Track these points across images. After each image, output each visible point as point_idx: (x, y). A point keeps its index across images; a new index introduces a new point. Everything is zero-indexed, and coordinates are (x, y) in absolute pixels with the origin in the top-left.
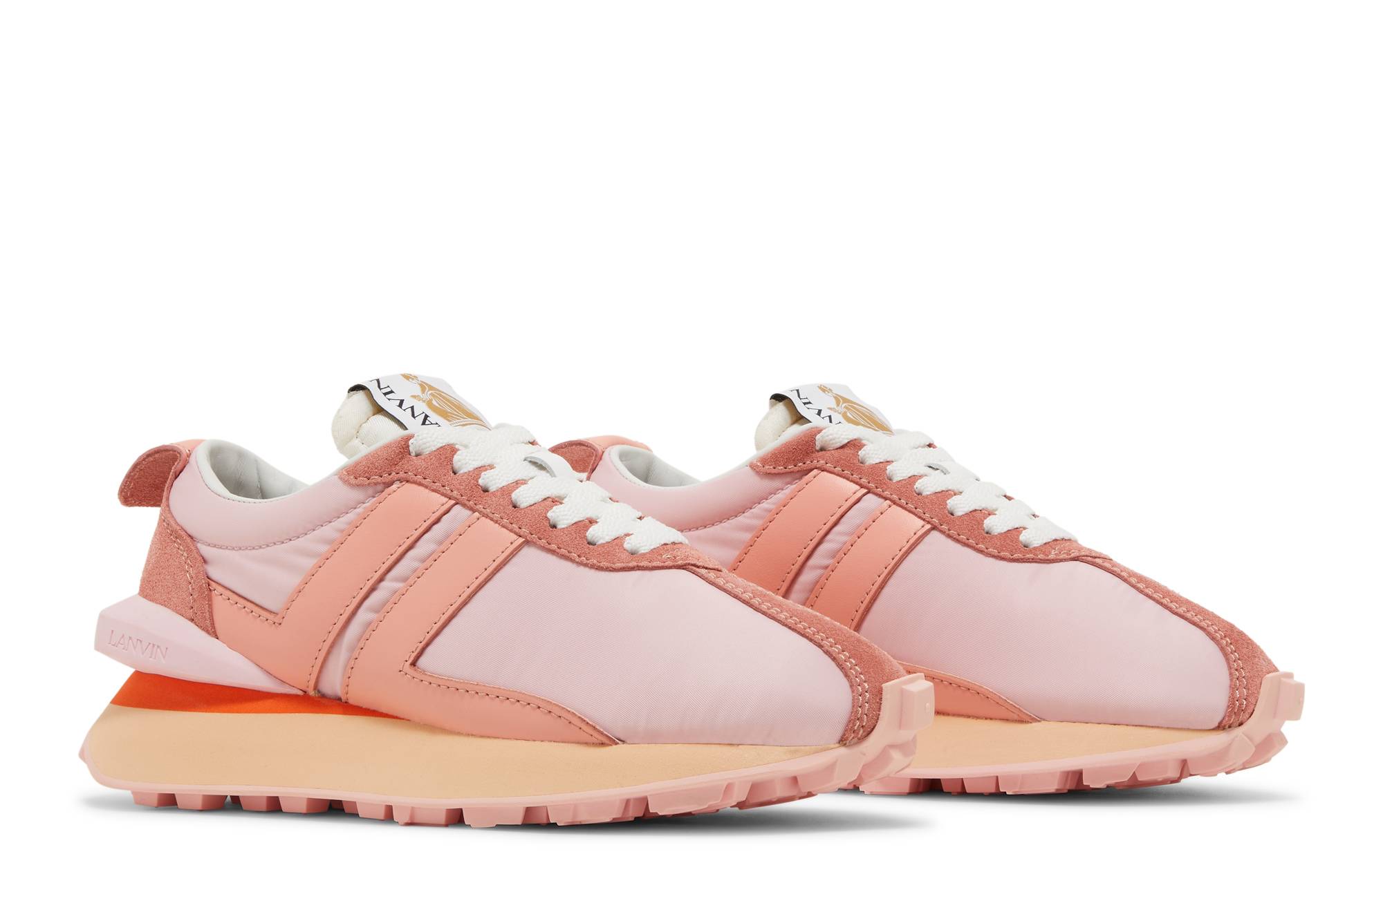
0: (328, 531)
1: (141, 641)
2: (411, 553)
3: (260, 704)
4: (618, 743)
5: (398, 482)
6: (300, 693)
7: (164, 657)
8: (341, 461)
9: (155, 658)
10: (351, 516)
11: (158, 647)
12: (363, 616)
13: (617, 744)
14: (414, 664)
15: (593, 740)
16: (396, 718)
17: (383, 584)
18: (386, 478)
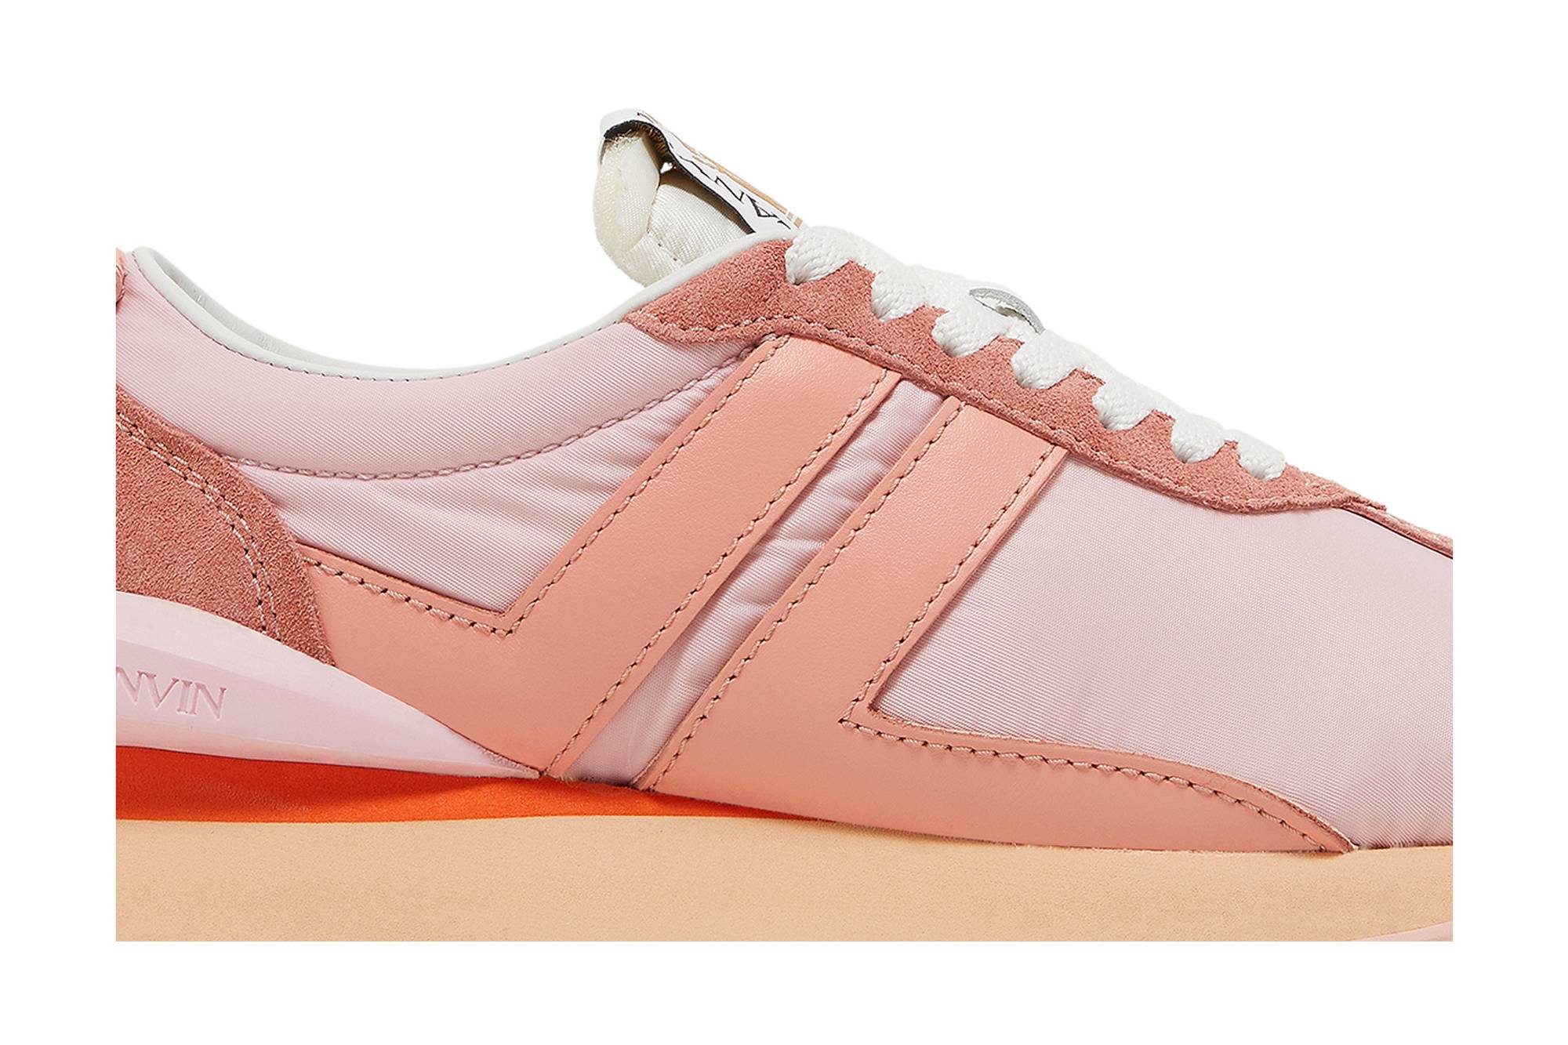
0: (620, 436)
1: (150, 676)
2: (828, 480)
3: (442, 800)
4: (1352, 849)
5: (773, 336)
6: (535, 775)
7: (216, 707)
8: (626, 292)
9: (193, 712)
10: (675, 406)
11: (199, 686)
12: (732, 611)
13: (1350, 850)
14: (873, 707)
15: (1308, 843)
16: (808, 819)
17: (776, 544)
18: (746, 328)
